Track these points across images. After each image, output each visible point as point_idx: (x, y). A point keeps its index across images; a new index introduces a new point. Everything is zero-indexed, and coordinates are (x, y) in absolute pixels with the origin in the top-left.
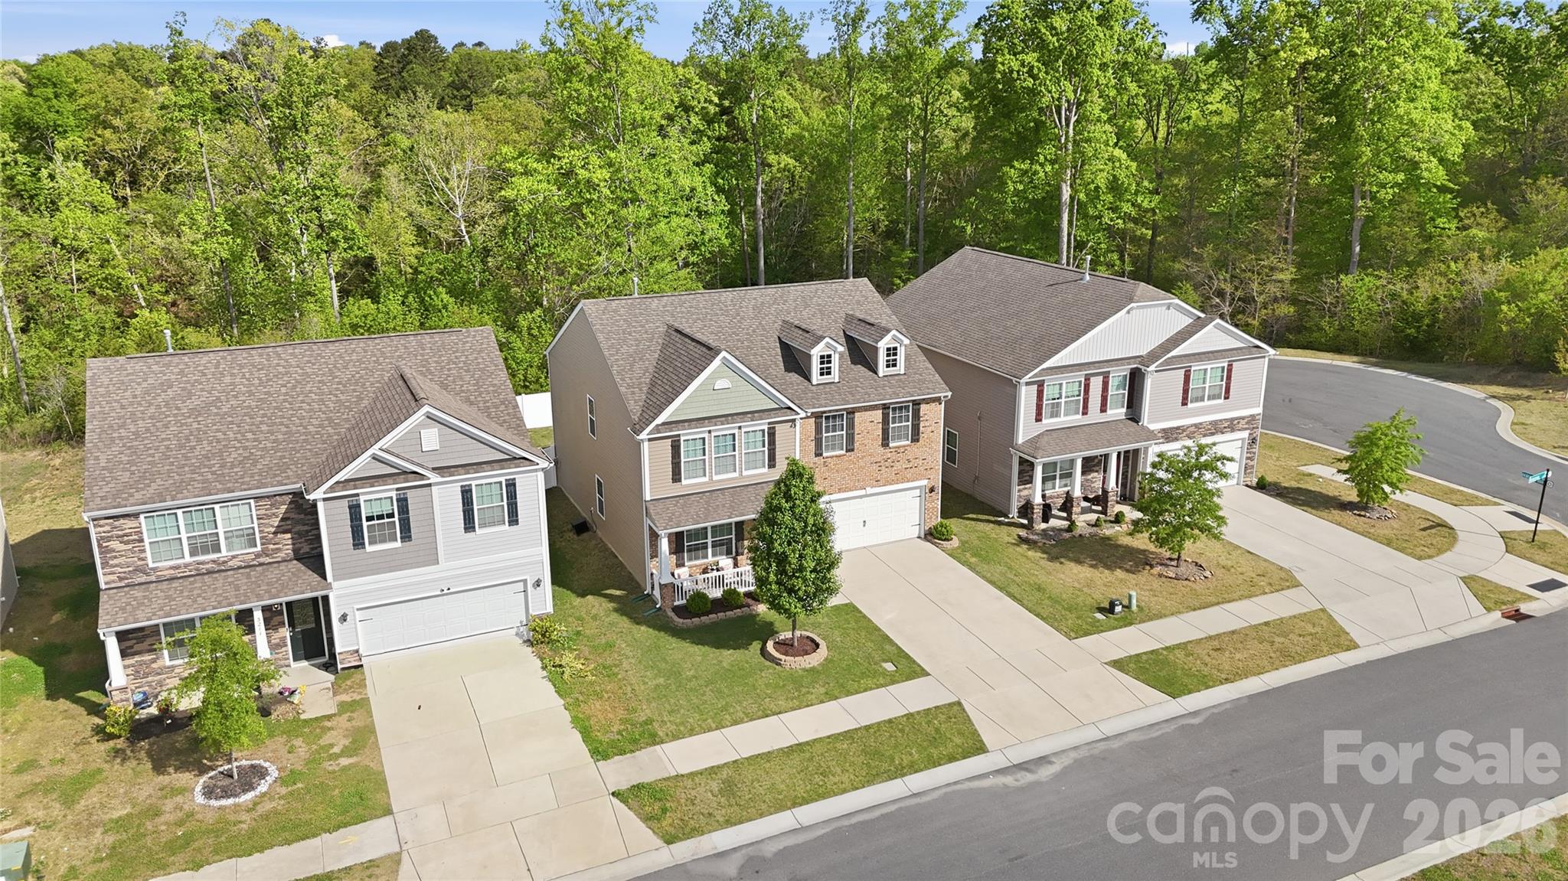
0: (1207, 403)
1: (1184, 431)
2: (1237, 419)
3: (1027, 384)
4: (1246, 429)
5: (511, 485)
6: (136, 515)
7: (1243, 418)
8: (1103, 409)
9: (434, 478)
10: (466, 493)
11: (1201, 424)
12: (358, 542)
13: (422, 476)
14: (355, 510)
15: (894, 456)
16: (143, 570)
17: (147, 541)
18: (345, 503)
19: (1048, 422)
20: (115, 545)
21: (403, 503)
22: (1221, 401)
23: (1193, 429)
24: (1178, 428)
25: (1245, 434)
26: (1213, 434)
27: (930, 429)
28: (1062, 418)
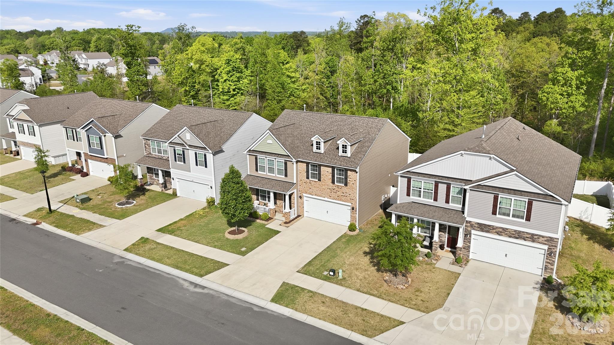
0: (511, 218)
1: (493, 229)
2: (537, 235)
3: (401, 176)
4: (546, 244)
5: (205, 155)
6: (149, 140)
7: (543, 237)
8: (447, 201)
9: (188, 148)
10: (196, 154)
11: (507, 229)
12: (176, 160)
13: (185, 147)
14: (175, 150)
15: (337, 189)
16: (150, 153)
17: (151, 147)
18: (173, 148)
19: (413, 198)
20: (146, 145)
21: (183, 152)
22: (524, 221)
23: (501, 230)
24: (489, 226)
25: (546, 247)
26: (517, 238)
27: (352, 182)
28: (422, 199)
